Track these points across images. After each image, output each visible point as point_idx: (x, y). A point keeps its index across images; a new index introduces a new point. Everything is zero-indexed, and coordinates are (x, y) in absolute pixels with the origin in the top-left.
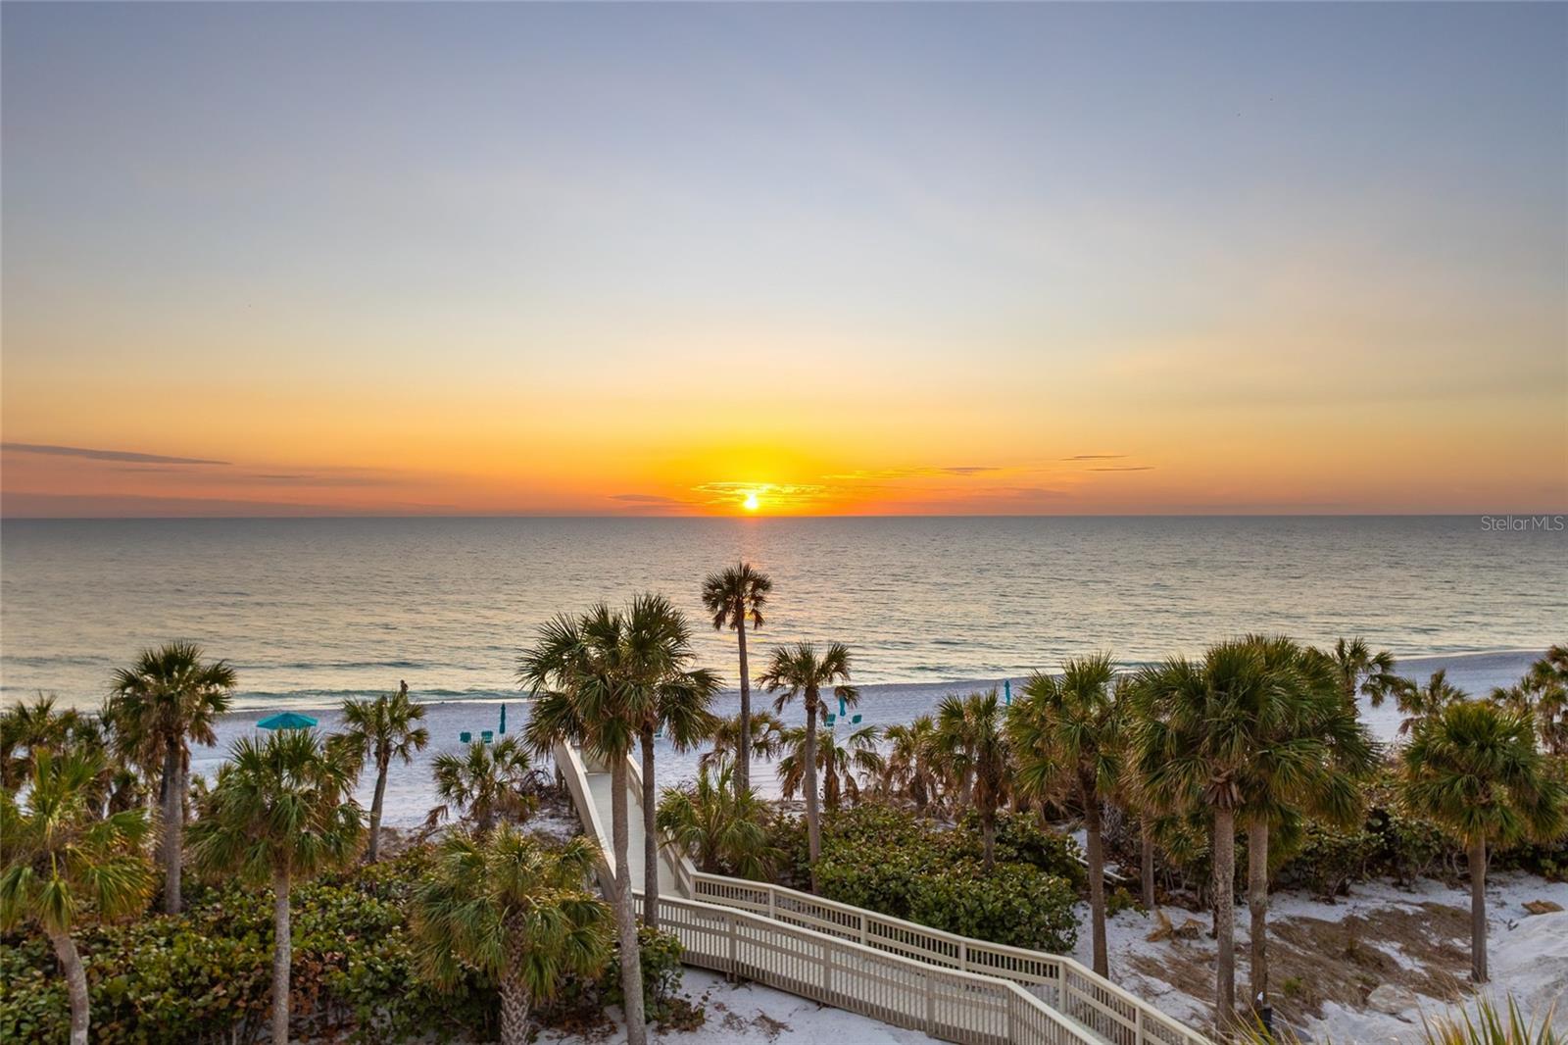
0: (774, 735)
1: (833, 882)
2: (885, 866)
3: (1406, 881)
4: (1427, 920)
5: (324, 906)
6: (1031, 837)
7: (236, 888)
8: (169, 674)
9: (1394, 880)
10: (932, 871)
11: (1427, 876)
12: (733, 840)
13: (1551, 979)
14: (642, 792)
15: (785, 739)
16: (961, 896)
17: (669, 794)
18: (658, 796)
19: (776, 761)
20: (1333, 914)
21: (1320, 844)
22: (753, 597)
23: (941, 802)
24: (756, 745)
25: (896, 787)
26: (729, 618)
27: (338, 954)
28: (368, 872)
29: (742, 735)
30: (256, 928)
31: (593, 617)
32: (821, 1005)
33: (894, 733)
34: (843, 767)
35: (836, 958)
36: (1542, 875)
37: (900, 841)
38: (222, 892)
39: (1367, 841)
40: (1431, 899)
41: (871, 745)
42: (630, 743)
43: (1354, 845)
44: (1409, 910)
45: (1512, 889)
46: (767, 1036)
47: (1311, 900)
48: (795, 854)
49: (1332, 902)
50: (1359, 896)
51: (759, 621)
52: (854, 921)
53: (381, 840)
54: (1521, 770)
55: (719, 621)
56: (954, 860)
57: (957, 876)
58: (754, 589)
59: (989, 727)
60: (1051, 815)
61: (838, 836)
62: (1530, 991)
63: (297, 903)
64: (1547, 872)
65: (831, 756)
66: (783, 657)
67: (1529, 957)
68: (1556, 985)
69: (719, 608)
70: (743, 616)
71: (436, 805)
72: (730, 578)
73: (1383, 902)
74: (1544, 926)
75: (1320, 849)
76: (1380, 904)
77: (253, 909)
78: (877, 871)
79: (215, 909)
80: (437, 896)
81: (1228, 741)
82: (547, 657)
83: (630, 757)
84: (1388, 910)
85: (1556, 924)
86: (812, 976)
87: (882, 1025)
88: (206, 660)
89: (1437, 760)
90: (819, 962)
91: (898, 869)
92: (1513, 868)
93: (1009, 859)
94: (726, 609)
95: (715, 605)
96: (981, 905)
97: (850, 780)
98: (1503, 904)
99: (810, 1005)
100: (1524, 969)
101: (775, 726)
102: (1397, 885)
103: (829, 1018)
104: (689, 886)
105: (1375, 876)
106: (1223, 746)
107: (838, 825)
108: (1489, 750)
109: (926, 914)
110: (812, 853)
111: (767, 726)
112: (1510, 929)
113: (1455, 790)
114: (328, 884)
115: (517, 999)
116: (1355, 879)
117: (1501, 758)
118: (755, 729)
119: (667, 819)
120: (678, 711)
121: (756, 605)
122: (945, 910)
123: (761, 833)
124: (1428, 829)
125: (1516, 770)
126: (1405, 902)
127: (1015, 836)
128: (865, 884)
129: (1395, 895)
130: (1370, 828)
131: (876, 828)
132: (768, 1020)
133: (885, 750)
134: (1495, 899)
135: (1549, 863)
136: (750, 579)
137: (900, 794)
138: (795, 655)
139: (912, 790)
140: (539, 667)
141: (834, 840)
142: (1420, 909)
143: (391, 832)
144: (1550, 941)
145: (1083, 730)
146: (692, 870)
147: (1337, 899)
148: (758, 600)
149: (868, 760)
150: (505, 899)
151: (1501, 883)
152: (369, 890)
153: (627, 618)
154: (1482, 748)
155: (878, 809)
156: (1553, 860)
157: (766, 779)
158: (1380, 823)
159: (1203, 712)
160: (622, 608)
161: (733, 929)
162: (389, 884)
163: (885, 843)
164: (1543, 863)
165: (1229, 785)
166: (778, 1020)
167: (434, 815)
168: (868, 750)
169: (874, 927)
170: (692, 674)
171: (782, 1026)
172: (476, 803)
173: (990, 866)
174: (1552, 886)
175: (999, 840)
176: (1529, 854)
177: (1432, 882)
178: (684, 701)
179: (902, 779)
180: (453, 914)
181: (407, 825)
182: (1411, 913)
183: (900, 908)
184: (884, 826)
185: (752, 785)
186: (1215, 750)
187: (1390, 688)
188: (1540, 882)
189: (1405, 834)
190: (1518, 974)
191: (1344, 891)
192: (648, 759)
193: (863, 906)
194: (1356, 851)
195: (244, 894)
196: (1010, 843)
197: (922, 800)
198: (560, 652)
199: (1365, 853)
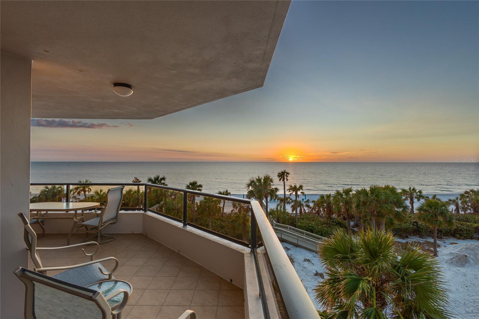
0: (290, 201)
1: (300, 226)
2: (310, 224)
3: (422, 236)
4: (425, 244)
5: (216, 223)
6: (339, 222)
7: (203, 219)
8: (193, 185)
9: (419, 236)
10: (318, 226)
11: (427, 235)
12: (282, 218)
13: (452, 257)
14: (266, 207)
15: (292, 201)
16: (323, 230)
17: (271, 209)
18: (269, 210)
19: (291, 205)
20: (404, 241)
21: (401, 227)
22: (286, 176)
23: (322, 215)
24: (287, 202)
25: (314, 212)
26: (282, 179)
27: (218, 230)
28: (222, 219)
29: (284, 200)
30: (206, 225)
31: (258, 178)
32: (297, 247)
33: (313, 202)
34: (303, 207)
35: (299, 239)
36: (456, 238)
37: (313, 220)
38: (201, 220)
39: (412, 227)
40: (427, 240)
41: (308, 203)
42: (263, 199)
43: (409, 228)
44: (421, 242)
45: (448, 240)
46: (287, 250)
47: (399, 238)
48: (293, 221)
49: (404, 239)
50: (411, 238)
51: (287, 180)
52: (303, 233)
53: (224, 214)
54: (444, 213)
55: (280, 180)
56: (323, 224)
57: (323, 227)
58: (286, 174)
59: (329, 200)
60: (345, 219)
61: (301, 219)
62: (447, 259)
63: (212, 222)
64: (457, 237)
65: (301, 205)
66: (291, 186)
67: (448, 252)
68: (453, 258)
69: (280, 178)
70: (284, 179)
71: (233, 209)
72: (282, 172)
73: (416, 240)
74: (453, 247)
75: (401, 228)
76: (415, 240)
77: (205, 222)
78: (308, 225)
79: (200, 222)
80: (233, 221)
81: (372, 203)
82: (250, 184)
83: (263, 201)
84: (417, 241)
85: (456, 246)
86: (295, 241)
87: (308, 251)
88: (198, 184)
89: (425, 211)
90: (296, 239)
91: (312, 225)
92: (449, 236)
93: (334, 225)
94: (281, 178)
95: (279, 177)
96: (327, 232)
97: (304, 209)
98: (445, 243)
99: (295, 246)
100: (447, 255)
101: (291, 199)
102: (420, 237)
103: (298, 249)
104: (274, 225)
105: (414, 235)
106: (371, 204)
107: (302, 217)
108: (437, 209)
109: (317, 233)
110: (296, 221)
111: (289, 199)
112: (445, 247)
113: (428, 217)
114: (216, 220)
115: (245, 239)
116: (409, 235)
117: (439, 211)
118: (287, 199)
119: (270, 213)
120: (271, 193)
121: (287, 177)
122: (320, 232)
123: (287, 217)
124: (427, 226)
125: (443, 213)
126: (421, 240)
127: (336, 221)
128: (305, 227)
129: (419, 239)
130: (413, 225)
131: (308, 218)
132: (287, 248)
133: (312, 205)
134: (443, 241)
135: (458, 235)
136: (286, 173)
137: (315, 213)
138: (293, 186)
139: (317, 212)
140: (249, 186)
141: (301, 220)
142: (424, 242)
143: (225, 214)
144: (453, 250)
145: (346, 200)
146: (275, 222)
147: (405, 238)
148: (287, 176)
149: (308, 206)
150: (243, 223)
151: (445, 239)
152: (222, 221)
153: (263, 178)
154: (435, 209)
155: (309, 215)
156: (459, 235)
157: (289, 209)
158: (416, 224)
159: (368, 198)
160: (262, 177)
161: (281, 232)
162: (225, 221)
163: (310, 220)
164: (456, 235)
165: (374, 212)
166: (289, 248)
167: (232, 211)
168: (308, 204)
169: (307, 234)
170: (274, 188)
171: (289, 249)
172: (239, 209)
173: (330, 226)
174: (458, 240)
175: (332, 222)
176: (453, 233)
177: (429, 237)
178: (272, 192)
179: (315, 210)
180: (235, 224)
181: (228, 213)
182: (422, 242)
183: (312, 231)
184: (310, 218)
185: (286, 208)
186: (370, 205)
187: (422, 197)
188: (456, 239)
189: (422, 227)
190: (444, 255)
191: (407, 237)
192: (267, 202)
193: (305, 231)
194: (410, 229)
195: (204, 220)
196: (334, 222)
197: (319, 214)
198: (252, 183)
199: (412, 230)
